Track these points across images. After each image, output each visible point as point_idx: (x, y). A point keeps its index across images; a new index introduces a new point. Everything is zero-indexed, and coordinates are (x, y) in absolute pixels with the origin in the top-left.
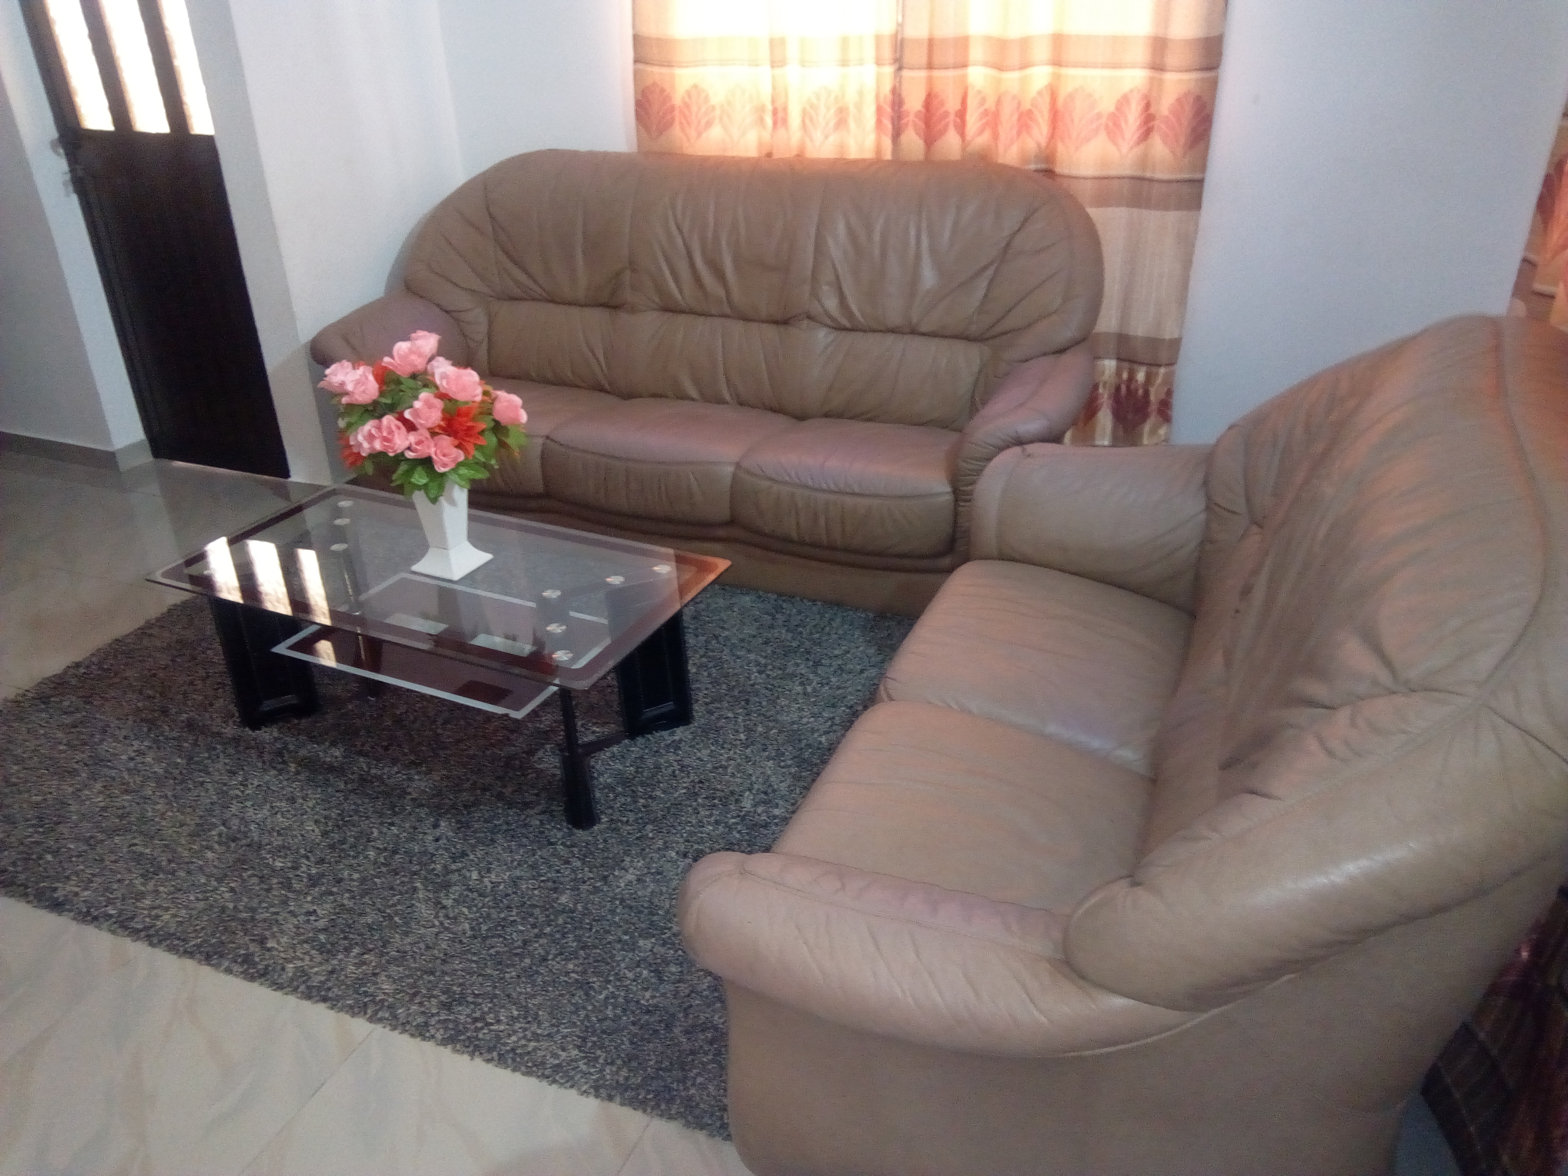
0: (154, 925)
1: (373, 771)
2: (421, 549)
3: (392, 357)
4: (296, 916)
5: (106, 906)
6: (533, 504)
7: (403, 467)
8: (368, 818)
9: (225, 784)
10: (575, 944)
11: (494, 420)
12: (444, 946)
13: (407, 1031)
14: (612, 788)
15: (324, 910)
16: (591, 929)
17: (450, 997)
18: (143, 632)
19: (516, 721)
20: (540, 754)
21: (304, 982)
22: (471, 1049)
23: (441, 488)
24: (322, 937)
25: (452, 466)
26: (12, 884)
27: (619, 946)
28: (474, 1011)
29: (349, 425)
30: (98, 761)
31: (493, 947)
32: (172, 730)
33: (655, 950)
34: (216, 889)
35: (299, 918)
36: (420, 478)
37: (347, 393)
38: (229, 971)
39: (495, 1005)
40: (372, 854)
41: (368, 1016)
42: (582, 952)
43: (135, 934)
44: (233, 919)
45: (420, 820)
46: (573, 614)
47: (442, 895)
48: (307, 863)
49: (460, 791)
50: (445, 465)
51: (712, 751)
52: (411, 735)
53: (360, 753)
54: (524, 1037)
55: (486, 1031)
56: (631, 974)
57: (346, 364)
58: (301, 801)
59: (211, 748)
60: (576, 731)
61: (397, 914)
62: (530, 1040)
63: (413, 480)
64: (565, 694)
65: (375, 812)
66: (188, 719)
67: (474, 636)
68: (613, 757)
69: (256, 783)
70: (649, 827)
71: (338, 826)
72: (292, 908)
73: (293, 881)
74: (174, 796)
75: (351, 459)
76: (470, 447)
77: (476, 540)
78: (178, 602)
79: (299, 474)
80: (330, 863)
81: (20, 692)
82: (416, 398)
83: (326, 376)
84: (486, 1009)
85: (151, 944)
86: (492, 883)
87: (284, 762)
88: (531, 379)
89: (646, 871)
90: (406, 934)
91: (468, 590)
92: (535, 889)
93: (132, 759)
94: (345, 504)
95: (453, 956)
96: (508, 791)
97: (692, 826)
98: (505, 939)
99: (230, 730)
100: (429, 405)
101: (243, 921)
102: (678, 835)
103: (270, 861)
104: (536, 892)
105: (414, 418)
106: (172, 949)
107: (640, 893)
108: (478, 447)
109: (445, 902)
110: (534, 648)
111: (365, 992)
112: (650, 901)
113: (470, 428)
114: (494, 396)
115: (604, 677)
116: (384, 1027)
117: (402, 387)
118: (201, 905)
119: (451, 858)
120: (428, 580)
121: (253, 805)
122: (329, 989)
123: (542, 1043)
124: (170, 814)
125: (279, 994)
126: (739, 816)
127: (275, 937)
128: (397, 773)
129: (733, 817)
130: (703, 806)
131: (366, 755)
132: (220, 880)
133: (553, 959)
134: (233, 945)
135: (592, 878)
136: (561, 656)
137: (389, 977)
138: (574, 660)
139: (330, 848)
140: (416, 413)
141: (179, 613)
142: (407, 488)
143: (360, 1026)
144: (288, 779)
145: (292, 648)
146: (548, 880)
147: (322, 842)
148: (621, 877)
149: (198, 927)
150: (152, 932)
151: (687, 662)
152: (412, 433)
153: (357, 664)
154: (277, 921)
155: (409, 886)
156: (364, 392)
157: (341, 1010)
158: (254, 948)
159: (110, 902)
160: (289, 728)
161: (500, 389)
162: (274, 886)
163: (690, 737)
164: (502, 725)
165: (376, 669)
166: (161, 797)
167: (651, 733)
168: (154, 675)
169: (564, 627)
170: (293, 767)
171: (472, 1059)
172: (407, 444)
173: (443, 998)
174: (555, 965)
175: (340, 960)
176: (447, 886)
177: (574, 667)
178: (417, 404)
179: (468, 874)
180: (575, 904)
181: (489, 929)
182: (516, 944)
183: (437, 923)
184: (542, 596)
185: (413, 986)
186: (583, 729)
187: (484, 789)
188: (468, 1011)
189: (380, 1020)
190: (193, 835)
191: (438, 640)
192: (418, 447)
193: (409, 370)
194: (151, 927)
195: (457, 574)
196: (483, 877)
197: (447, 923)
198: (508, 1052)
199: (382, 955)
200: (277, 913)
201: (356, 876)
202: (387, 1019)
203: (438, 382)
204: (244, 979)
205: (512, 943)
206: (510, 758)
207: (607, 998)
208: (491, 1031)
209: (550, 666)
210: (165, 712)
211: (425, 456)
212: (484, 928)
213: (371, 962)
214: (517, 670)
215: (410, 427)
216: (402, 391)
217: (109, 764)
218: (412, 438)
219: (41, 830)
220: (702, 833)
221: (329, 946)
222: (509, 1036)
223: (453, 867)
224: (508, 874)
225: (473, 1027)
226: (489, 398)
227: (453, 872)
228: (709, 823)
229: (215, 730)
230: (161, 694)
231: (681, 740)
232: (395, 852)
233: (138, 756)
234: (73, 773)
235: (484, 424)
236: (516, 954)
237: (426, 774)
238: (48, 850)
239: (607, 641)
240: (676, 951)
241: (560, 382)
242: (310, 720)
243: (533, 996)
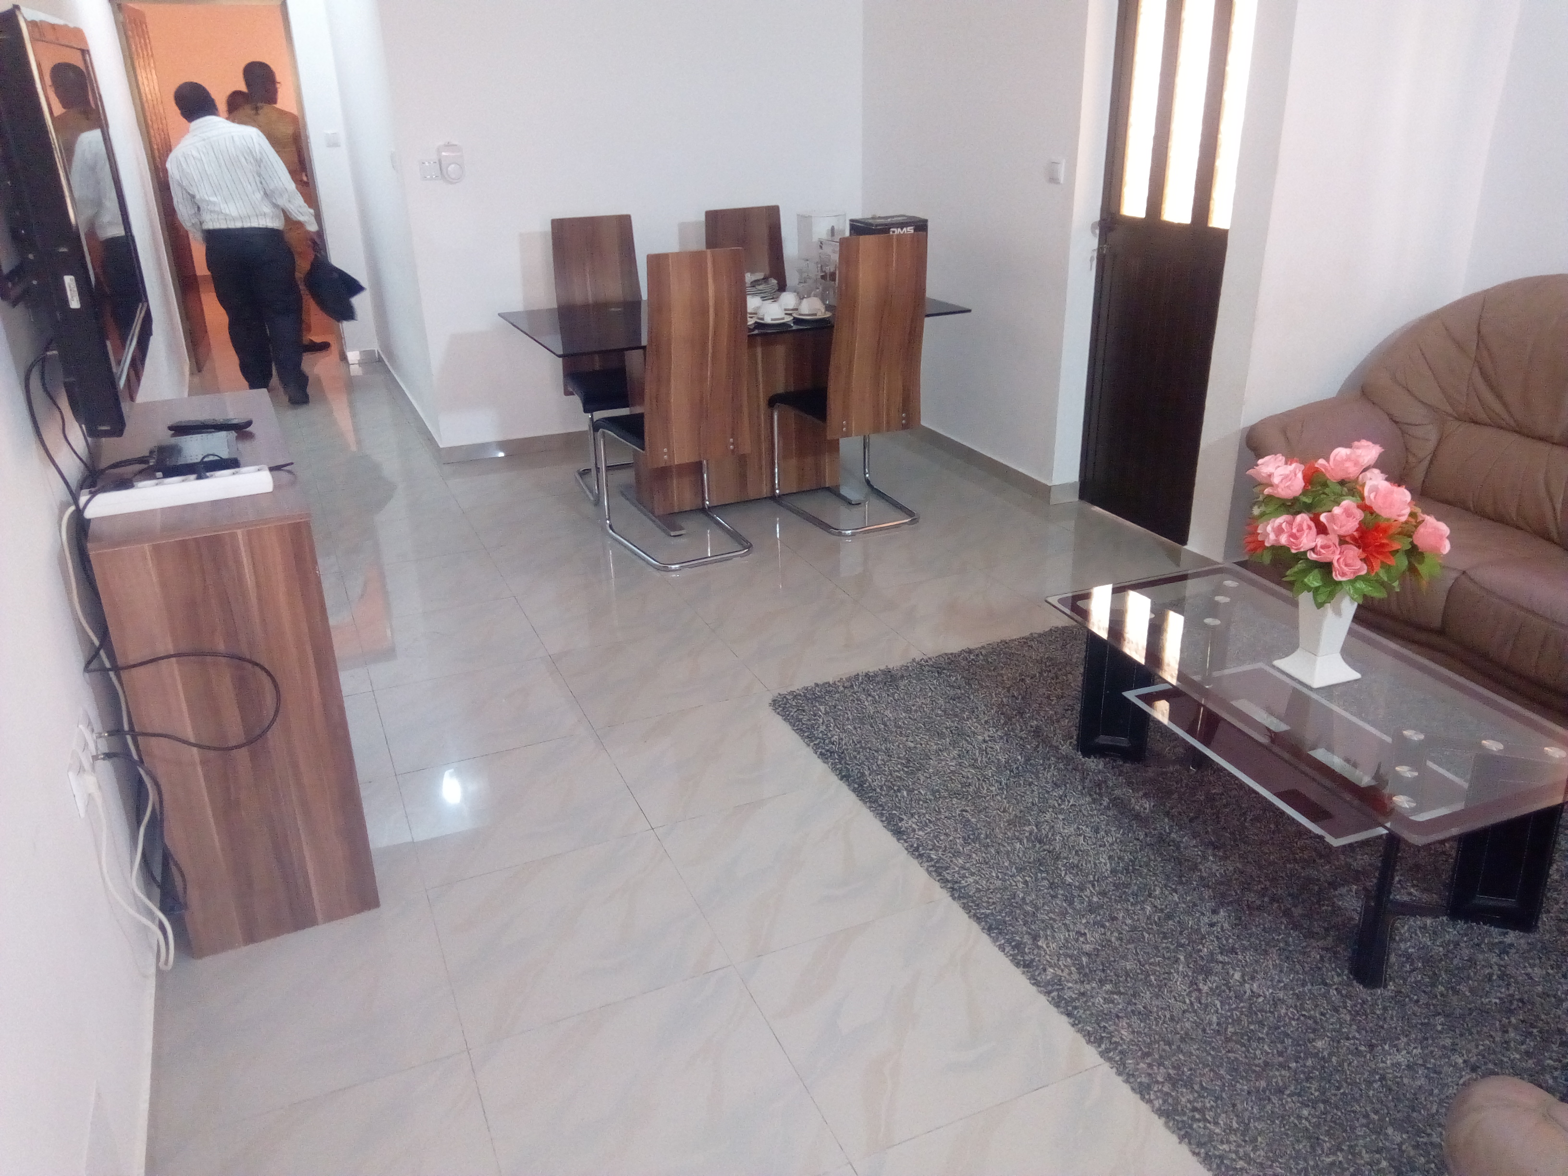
0: (960, 882)
1: (1173, 835)
2: (1290, 647)
3: (1328, 460)
4: (1068, 931)
5: (931, 850)
6: (1423, 637)
7: (1300, 565)
8: (1155, 874)
9: (1048, 792)
10: (1317, 1094)
11: (1412, 543)
12: (1188, 1025)
13: (1130, 1083)
14: (1409, 957)
15: (1093, 937)
16: (1338, 1088)
17: (1178, 1074)
18: (1025, 642)
19: (1329, 847)
20: (1344, 890)
21: (1057, 990)
22: (1182, 1133)
23: (1331, 595)
24: (1085, 960)
25: (1352, 577)
26: (876, 801)
27: (1364, 1121)
28: (1195, 1100)
29: (1263, 515)
30: (960, 733)
31: (1234, 1052)
32: (1022, 730)
33: (1404, 1147)
34: (1013, 876)
35: (1071, 934)
36: (1314, 580)
37: (1271, 485)
38: (1002, 948)
39: (1217, 1106)
40: (1149, 908)
41: (1100, 1049)
42: (1322, 1106)
43: (944, 881)
44: (1020, 907)
45: (1202, 899)
46: (1430, 764)
47: (1200, 978)
48: (1091, 889)
49: (1249, 890)
50: (1343, 574)
51: (1548, 974)
52: (1218, 817)
53: (1167, 814)
54: (1237, 1152)
55: (1201, 1125)
56: (1367, 1156)
57: (1281, 458)
58: (1103, 833)
59: (1046, 758)
60: (1391, 884)
61: (1154, 974)
62: (1241, 1159)
63: (1306, 580)
64: (1393, 841)
65: (1163, 872)
66: (1037, 727)
67: (1314, 748)
68: (1424, 928)
69: (1072, 802)
70: (1441, 1019)
71: (1127, 870)
72: (1067, 922)
73: (1075, 899)
74: (1006, 784)
75: (1252, 546)
76: (1377, 564)
77: (1348, 654)
78: (1060, 626)
79: (1195, 544)
80: (1110, 899)
81: (925, 658)
82: (1338, 504)
83: (1257, 465)
84: (1208, 1105)
85: (952, 896)
86: (1252, 991)
87: (1100, 795)
88: (1467, 509)
89: (1420, 1062)
90: (1157, 996)
91: (1324, 702)
92: (1294, 1019)
93: (985, 741)
94: (1230, 583)
95: (1192, 1039)
96: (1297, 912)
97: (1493, 1042)
98: (1248, 1051)
99: (1066, 748)
100: (1348, 513)
101: (1026, 914)
102: (1473, 1044)
103: (1063, 873)
104: (1294, 1023)
105: (1327, 521)
106: (965, 907)
107: (1406, 1081)
108: (1387, 568)
109: (1201, 986)
110: (1373, 783)
111: (1105, 1027)
112: (1415, 1094)
113: (1383, 545)
114: (1420, 519)
115: (1442, 842)
116: (1112, 1068)
117: (1327, 490)
118: (999, 883)
119: (1220, 947)
120: (1288, 680)
121: (1063, 819)
122: (1075, 1008)
123: (1251, 1168)
124: (999, 798)
125: (1034, 988)
126: (1560, 1061)
127: (1046, 939)
128: (1194, 846)
129: (1551, 1058)
130: (1516, 1028)
131: (1172, 818)
132: (1020, 870)
133: (1289, 1095)
134: (1013, 930)
135: (1357, 1039)
136: (1402, 801)
137: (1129, 1026)
138: (1415, 811)
139: (1113, 886)
140: (1333, 519)
141: (1058, 636)
142: (1297, 585)
143: (1090, 1054)
144: (1099, 810)
145: (1139, 697)
146: (1310, 1018)
147: (1110, 877)
148: (1390, 1054)
149: (990, 900)
150: (956, 886)
151: (1550, 865)
152: (1323, 536)
153: (1191, 731)
154: (1052, 927)
155: (1173, 954)
156: (1288, 487)
157: (1080, 1031)
158: (1027, 939)
159: (934, 848)
160: (1113, 768)
161: (1428, 514)
162: (1059, 896)
163: (1526, 947)
164: (1312, 845)
165: (1207, 743)
166: (997, 781)
167: (1478, 923)
168: (1023, 680)
169: (1416, 774)
170: (1106, 801)
171: (1180, 1143)
172: (1313, 545)
173: (1171, 1072)
174: (1290, 1104)
175: (1093, 988)
176: (1208, 973)
177: (1413, 818)
178: (1337, 510)
179: (1231, 972)
180: (1331, 1054)
181: (1235, 1033)
182: (1257, 1062)
183: (1188, 1001)
184: (1403, 735)
185: (1149, 1045)
186: (1399, 886)
187: (1273, 900)
188: (1191, 1097)
189: (1110, 1059)
190: (1010, 822)
191: (1275, 737)
192: (1323, 551)
193: (1340, 475)
194: (956, 882)
195: (1318, 682)
196: (1244, 980)
197: (1196, 1005)
198: (1216, 1157)
199: (1129, 1003)
200: (1055, 920)
201: (1129, 921)
202: (1116, 1062)
203: (1366, 494)
204: (1012, 961)
205: (1254, 1059)
206: (1309, 880)
207: (1333, 1164)
208: (1205, 1128)
209: (1384, 806)
210: (1021, 714)
211: (1328, 560)
212: (1230, 1029)
213: (1119, 1004)
214: (1348, 797)
215: (1322, 529)
216: (1326, 494)
217: (968, 738)
218: (1320, 541)
219: (906, 769)
220: (1503, 1055)
221: (1087, 970)
222: (1222, 1142)
223: (1220, 958)
224: (1271, 991)
225: (1191, 1114)
226: (1414, 521)
227: (1218, 962)
228: (1516, 1050)
229: (1054, 743)
230: (1022, 698)
231: (1511, 945)
232: (1169, 917)
233: (990, 741)
234: (941, 735)
235: (1402, 544)
236: (1255, 1071)
237: (1221, 859)
238: (906, 787)
239: (1459, 806)
240: (1428, 1162)
241: (1499, 519)
242: (1133, 766)
243: (1259, 1119)
